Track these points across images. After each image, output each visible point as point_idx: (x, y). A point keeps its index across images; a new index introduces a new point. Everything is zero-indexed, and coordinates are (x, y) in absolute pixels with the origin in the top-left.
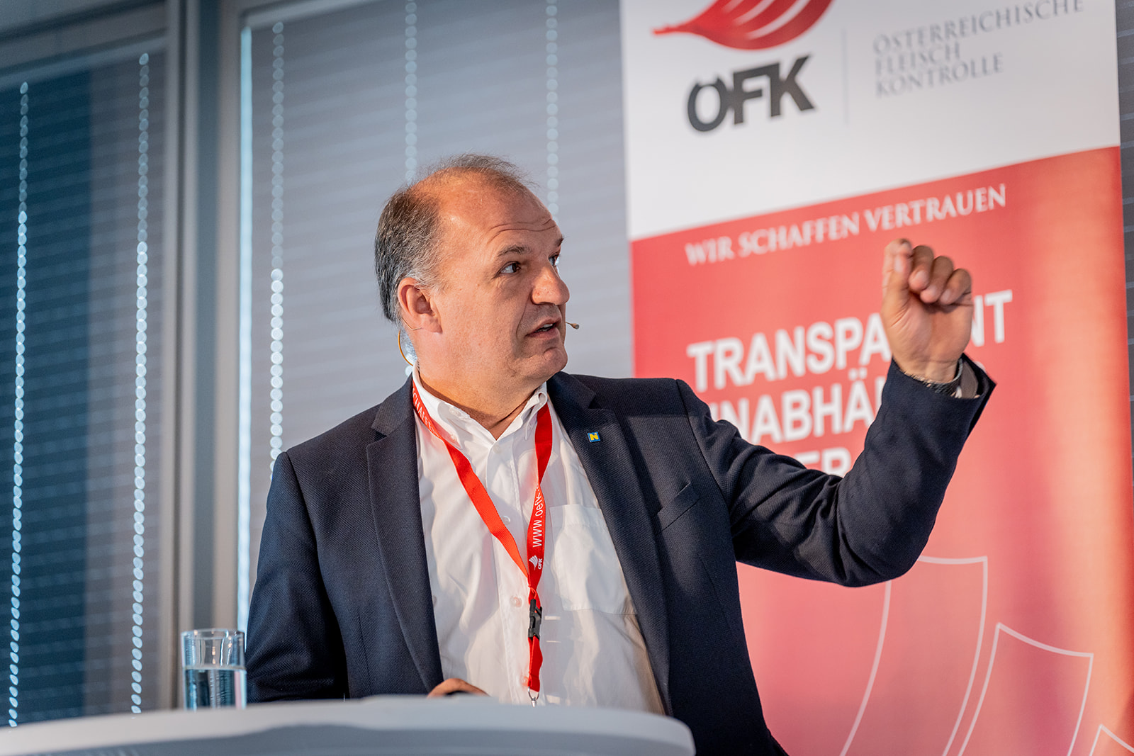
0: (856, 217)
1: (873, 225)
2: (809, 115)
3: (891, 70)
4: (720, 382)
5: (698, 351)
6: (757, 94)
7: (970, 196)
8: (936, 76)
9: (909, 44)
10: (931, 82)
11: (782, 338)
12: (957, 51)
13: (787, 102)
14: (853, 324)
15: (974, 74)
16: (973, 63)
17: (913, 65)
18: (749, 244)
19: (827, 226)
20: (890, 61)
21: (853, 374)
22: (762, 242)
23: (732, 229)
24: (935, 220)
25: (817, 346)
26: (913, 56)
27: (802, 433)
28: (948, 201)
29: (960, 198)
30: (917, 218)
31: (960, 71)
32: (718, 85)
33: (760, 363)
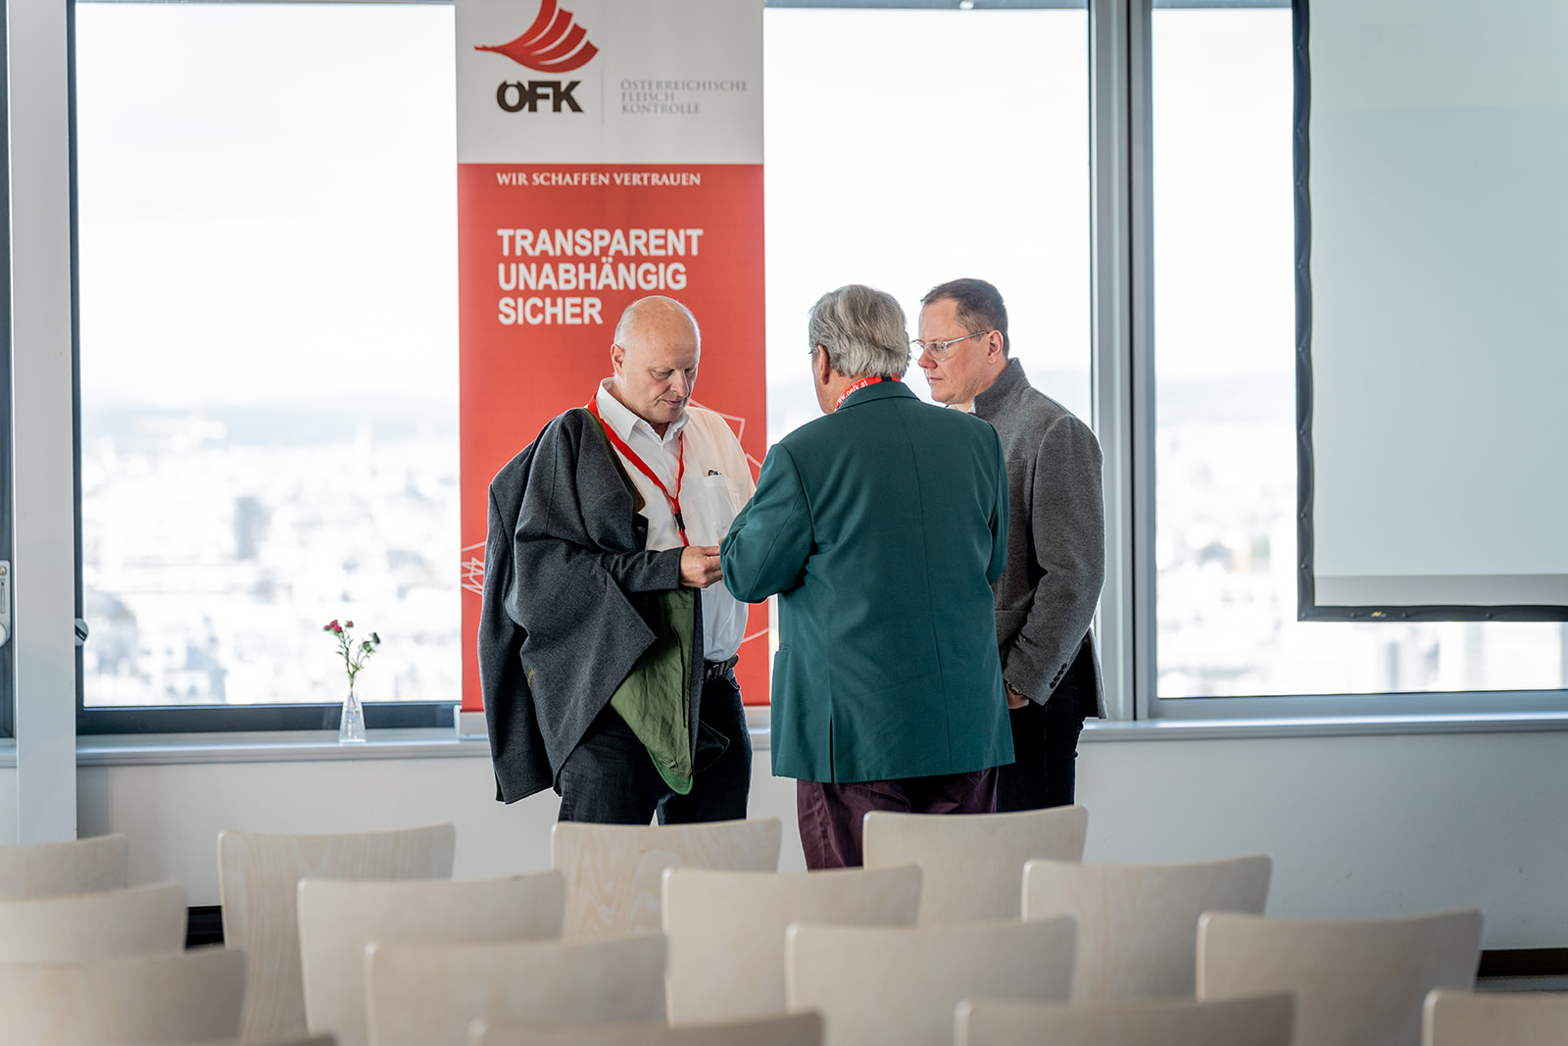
0: (608, 175)
1: (618, 182)
3: (631, 99)
4: (518, 252)
5: (505, 233)
7: (678, 176)
8: (659, 109)
9: (643, 87)
10: (656, 111)
11: (558, 233)
12: (672, 96)
13: (564, 104)
15: (682, 111)
16: (682, 106)
17: (645, 99)
20: (631, 95)
21: (604, 259)
24: (656, 185)
25: (579, 240)
26: (645, 95)
27: (571, 286)
28: (665, 176)
29: (672, 176)
30: (646, 182)
31: (674, 109)
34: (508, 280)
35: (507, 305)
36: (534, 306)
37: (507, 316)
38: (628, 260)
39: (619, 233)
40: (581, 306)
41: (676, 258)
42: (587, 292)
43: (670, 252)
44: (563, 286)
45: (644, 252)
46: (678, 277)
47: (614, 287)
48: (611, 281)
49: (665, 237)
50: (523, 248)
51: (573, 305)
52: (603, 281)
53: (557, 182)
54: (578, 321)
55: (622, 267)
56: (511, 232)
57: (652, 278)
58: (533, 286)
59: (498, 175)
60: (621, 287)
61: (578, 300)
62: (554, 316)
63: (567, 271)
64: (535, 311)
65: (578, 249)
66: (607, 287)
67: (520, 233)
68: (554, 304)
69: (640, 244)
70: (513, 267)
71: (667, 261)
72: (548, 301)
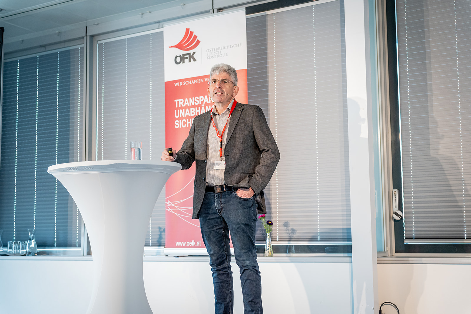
2: (195, 62)
6: (187, 58)
14: (202, 97)
18: (185, 83)
19: (198, 80)
22: (187, 83)
23: (182, 81)
32: (180, 56)
33: (186, 103)
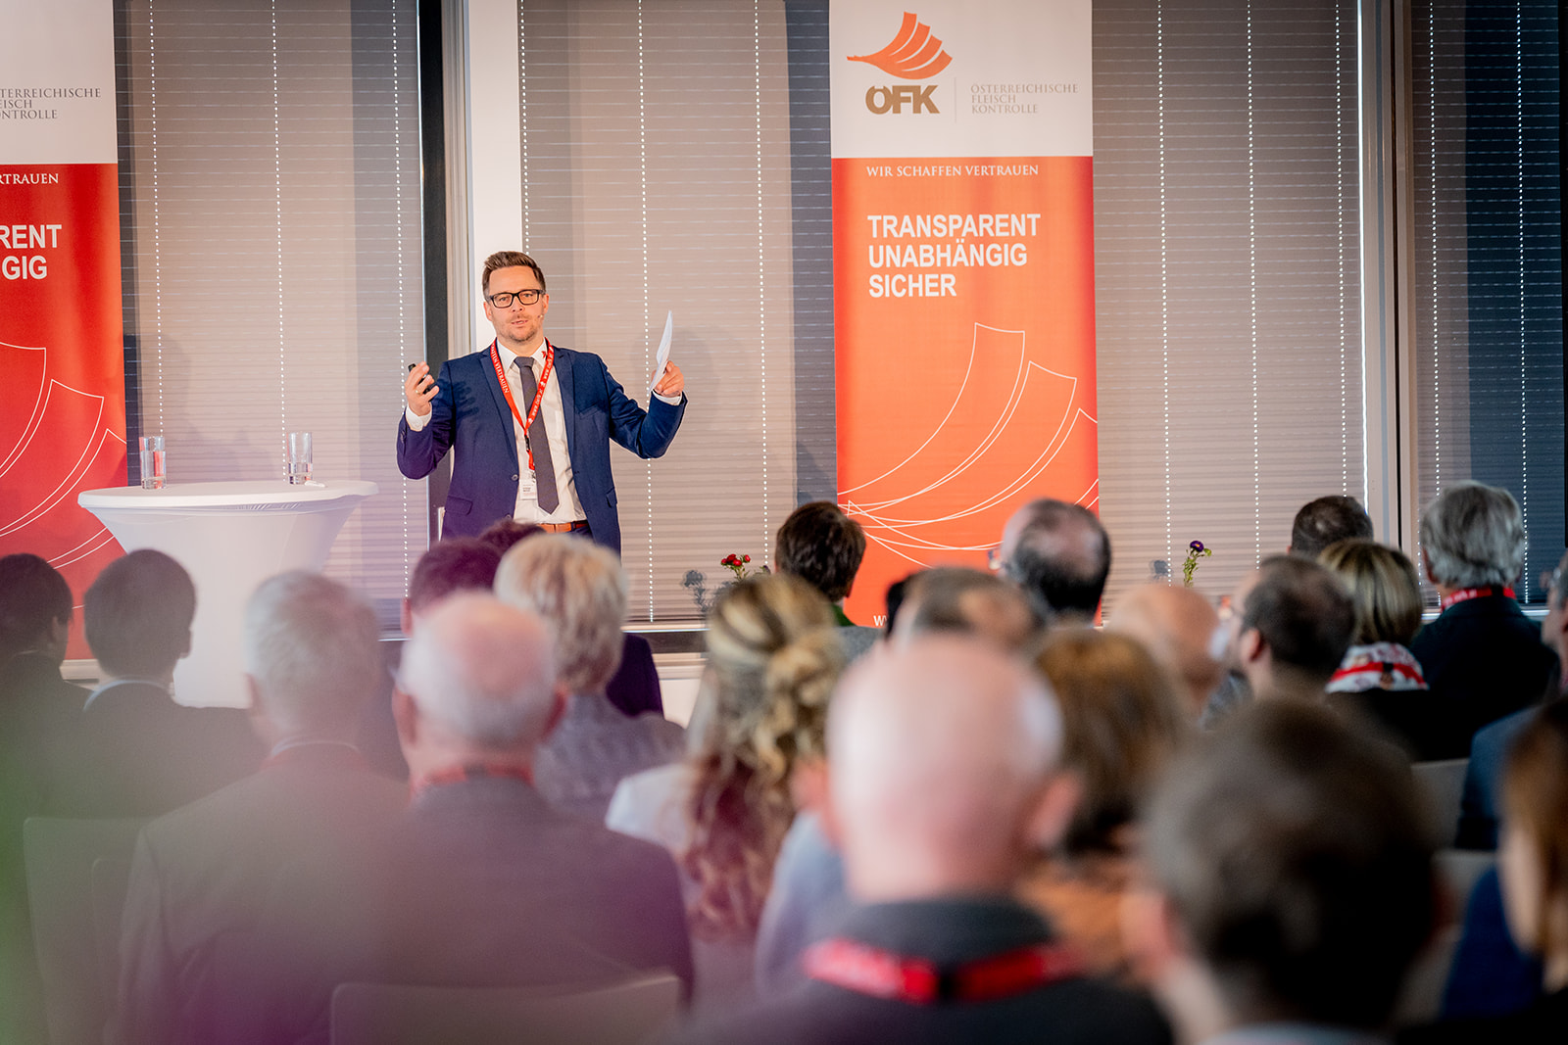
34: (876, 260)
35: (876, 281)
36: (899, 281)
37: (876, 291)
38: (977, 241)
39: (970, 218)
40: (938, 281)
41: (1018, 239)
42: (944, 269)
43: (1013, 234)
44: (923, 264)
45: (991, 234)
46: (1020, 255)
47: (967, 264)
48: (964, 259)
49: (1009, 221)
50: (889, 231)
51: (931, 281)
52: (957, 259)
53: (917, 173)
54: (936, 294)
55: (972, 247)
56: (879, 218)
57: (998, 256)
58: (898, 265)
59: (868, 168)
60: (972, 264)
61: (936, 276)
62: (916, 290)
63: (926, 251)
64: (900, 286)
65: (935, 231)
66: (961, 264)
67: (886, 218)
68: (915, 280)
69: (988, 226)
70: (881, 247)
71: (1011, 241)
72: (910, 277)
